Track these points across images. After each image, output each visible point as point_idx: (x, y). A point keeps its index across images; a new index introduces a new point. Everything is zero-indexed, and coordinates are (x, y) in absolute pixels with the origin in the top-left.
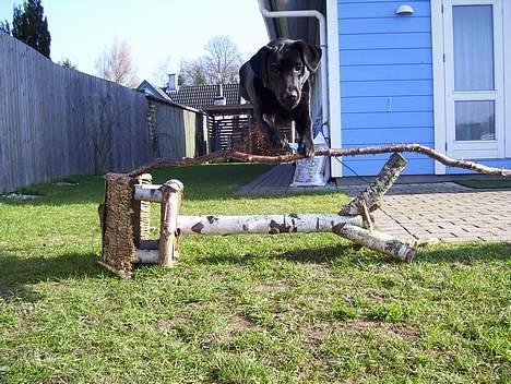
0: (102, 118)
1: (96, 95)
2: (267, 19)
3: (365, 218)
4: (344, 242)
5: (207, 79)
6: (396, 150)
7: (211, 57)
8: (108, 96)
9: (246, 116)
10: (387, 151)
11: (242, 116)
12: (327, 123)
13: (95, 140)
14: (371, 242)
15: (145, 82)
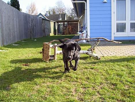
0: (32, 25)
1: (30, 19)
2: (73, 3)
3: (92, 51)
4: (88, 56)
5: (56, 12)
6: (98, 39)
7: (57, 6)
8: (33, 19)
9: (66, 23)
10: (97, 39)
11: (65, 23)
12: (87, 28)
13: (30, 30)
14: (93, 56)
15: (40, 13)
